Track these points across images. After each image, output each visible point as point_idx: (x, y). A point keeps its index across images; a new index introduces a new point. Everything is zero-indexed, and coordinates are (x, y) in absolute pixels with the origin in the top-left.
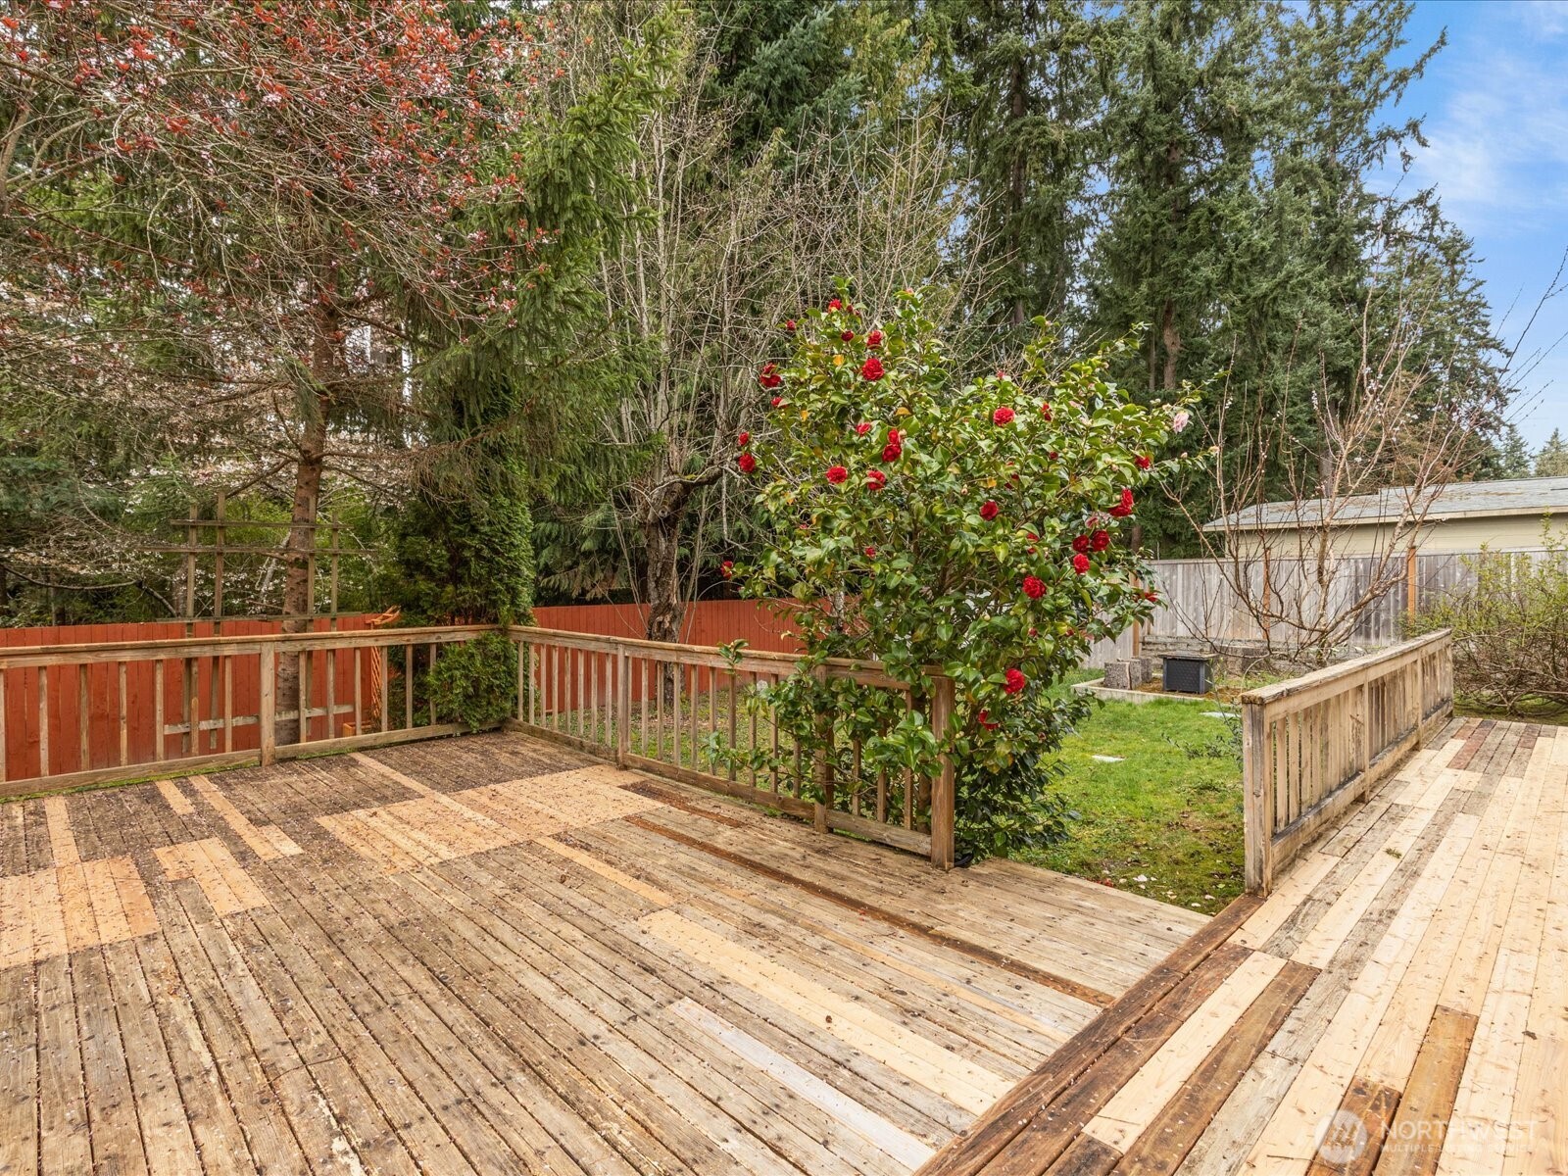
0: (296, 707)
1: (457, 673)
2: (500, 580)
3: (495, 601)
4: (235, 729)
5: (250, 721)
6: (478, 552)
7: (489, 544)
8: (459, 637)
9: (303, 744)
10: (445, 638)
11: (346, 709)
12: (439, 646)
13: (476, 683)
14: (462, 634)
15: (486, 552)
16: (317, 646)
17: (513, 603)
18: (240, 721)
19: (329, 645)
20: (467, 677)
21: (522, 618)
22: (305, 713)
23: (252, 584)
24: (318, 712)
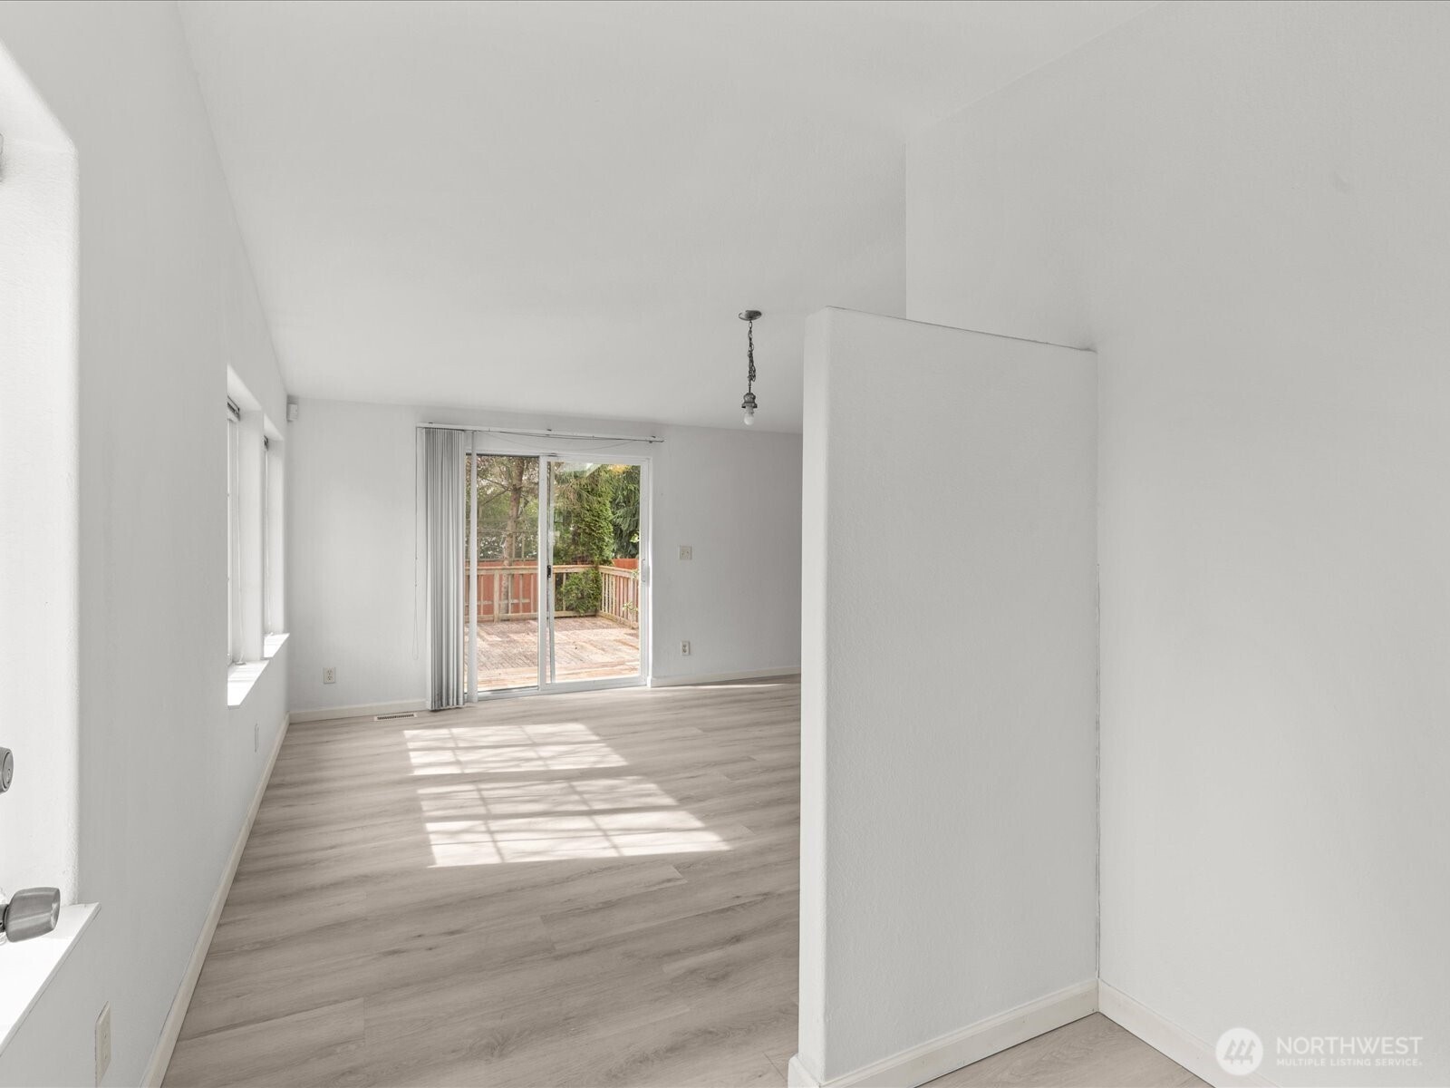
0: (507, 599)
1: (574, 587)
2: (595, 544)
3: (591, 554)
4: (484, 606)
5: (490, 603)
6: (585, 530)
7: (589, 527)
8: (576, 570)
9: (510, 614)
10: (569, 571)
11: (527, 601)
12: (567, 574)
13: (582, 592)
14: (579, 569)
15: (587, 531)
16: (515, 572)
17: (600, 555)
18: (486, 603)
19: (521, 572)
20: (578, 589)
21: (606, 562)
22: (511, 601)
23: (498, 543)
24: (516, 601)
